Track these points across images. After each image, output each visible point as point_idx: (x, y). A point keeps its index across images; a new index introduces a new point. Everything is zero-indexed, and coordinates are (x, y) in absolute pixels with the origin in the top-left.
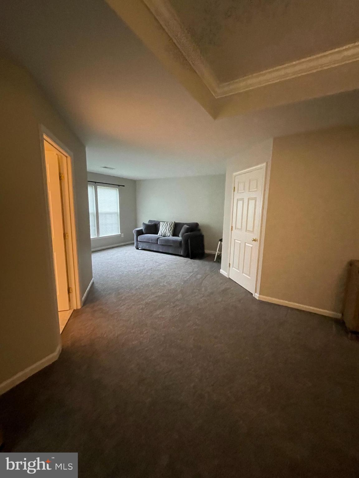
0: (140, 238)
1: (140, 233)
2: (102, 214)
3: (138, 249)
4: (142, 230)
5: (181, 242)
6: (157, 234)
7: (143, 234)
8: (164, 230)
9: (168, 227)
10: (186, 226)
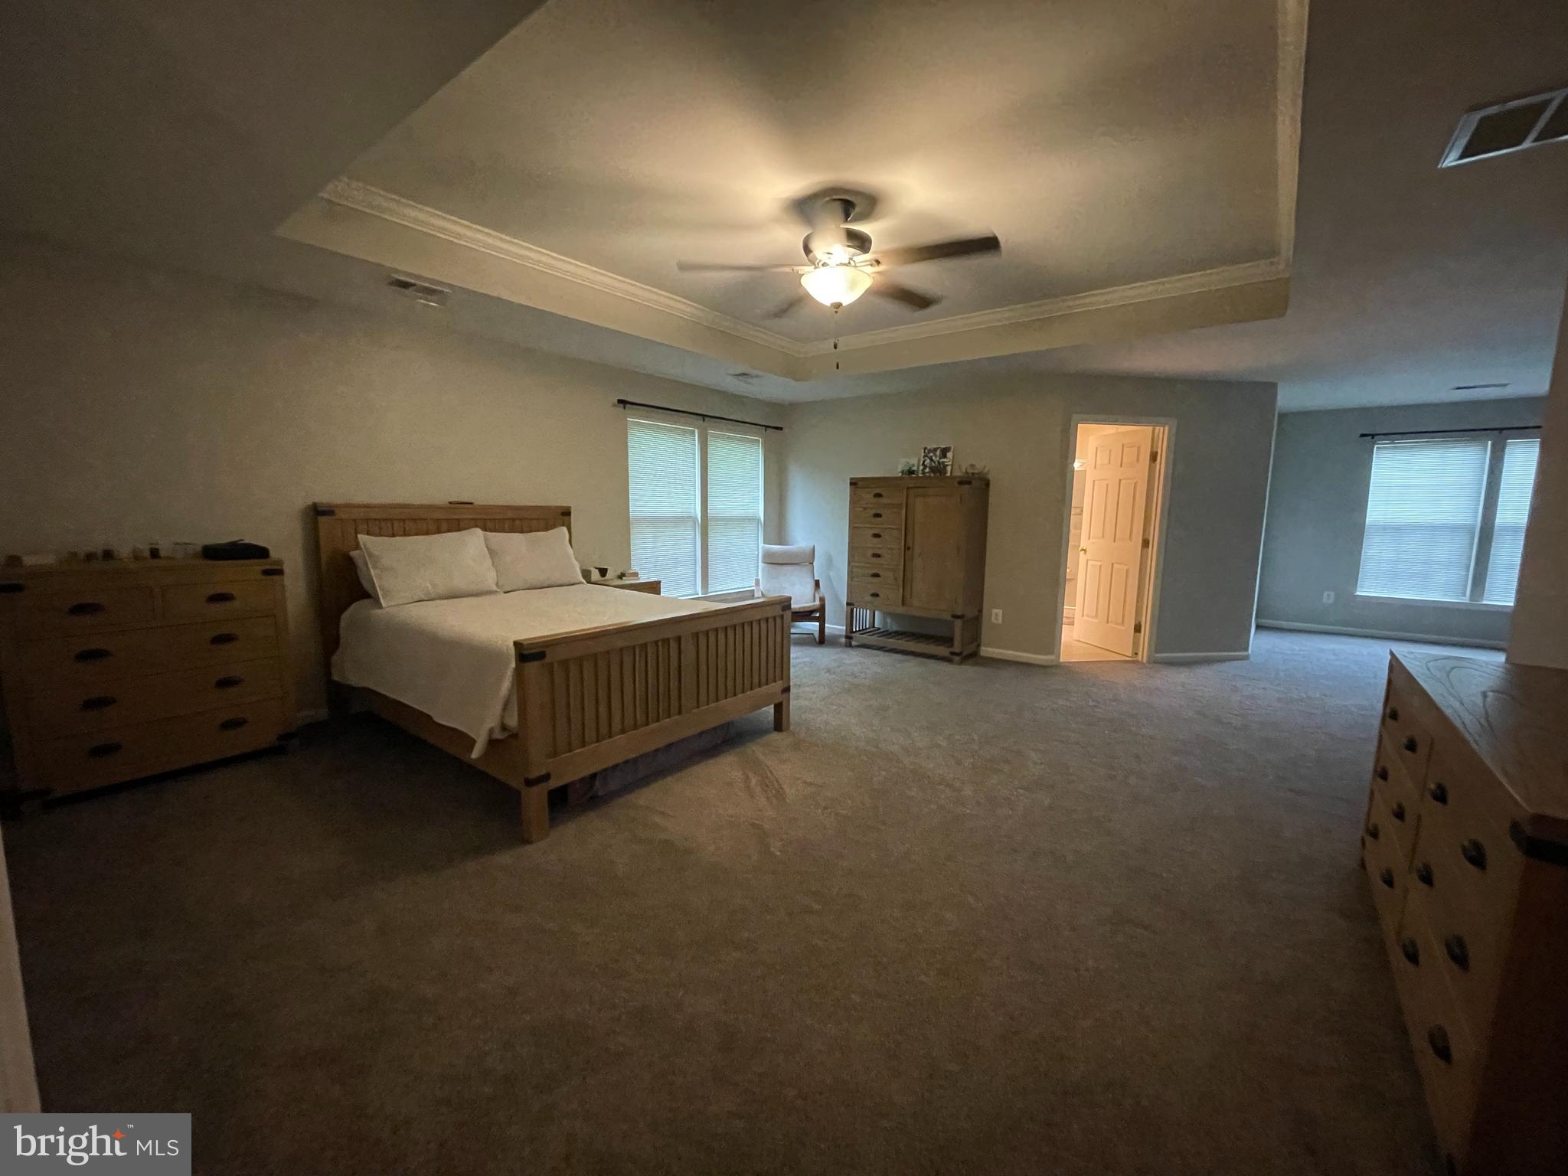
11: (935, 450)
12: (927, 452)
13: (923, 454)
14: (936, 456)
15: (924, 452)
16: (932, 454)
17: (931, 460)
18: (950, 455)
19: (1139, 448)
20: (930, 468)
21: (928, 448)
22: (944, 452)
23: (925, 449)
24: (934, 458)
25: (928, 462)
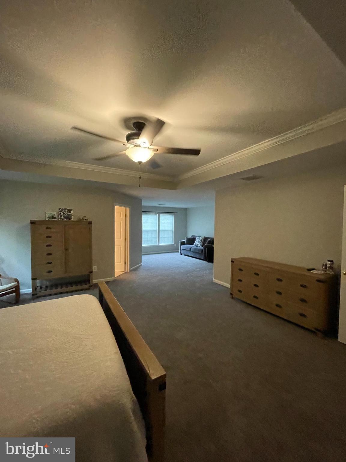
0: (183, 247)
1: (182, 243)
2: (162, 231)
3: (181, 254)
4: (185, 241)
5: (203, 250)
6: (193, 245)
7: (185, 244)
8: (198, 242)
9: (200, 240)
10: (209, 240)
11: (65, 209)
12: (61, 210)
13: (59, 211)
14: (66, 212)
15: (60, 210)
16: (64, 211)
17: (63, 213)
18: (72, 212)
19: (121, 213)
20: (64, 216)
21: (62, 208)
22: (70, 211)
23: (60, 209)
24: (65, 212)
25: (62, 214)
